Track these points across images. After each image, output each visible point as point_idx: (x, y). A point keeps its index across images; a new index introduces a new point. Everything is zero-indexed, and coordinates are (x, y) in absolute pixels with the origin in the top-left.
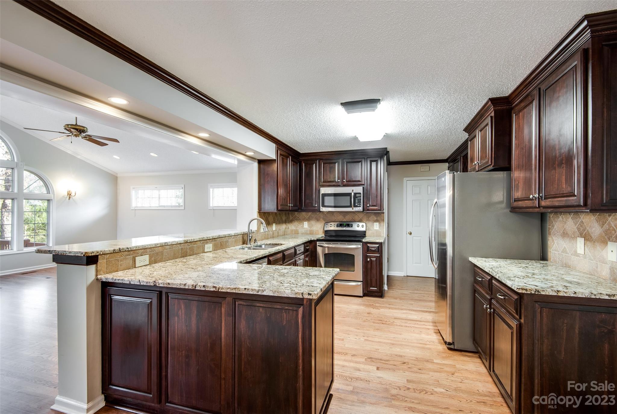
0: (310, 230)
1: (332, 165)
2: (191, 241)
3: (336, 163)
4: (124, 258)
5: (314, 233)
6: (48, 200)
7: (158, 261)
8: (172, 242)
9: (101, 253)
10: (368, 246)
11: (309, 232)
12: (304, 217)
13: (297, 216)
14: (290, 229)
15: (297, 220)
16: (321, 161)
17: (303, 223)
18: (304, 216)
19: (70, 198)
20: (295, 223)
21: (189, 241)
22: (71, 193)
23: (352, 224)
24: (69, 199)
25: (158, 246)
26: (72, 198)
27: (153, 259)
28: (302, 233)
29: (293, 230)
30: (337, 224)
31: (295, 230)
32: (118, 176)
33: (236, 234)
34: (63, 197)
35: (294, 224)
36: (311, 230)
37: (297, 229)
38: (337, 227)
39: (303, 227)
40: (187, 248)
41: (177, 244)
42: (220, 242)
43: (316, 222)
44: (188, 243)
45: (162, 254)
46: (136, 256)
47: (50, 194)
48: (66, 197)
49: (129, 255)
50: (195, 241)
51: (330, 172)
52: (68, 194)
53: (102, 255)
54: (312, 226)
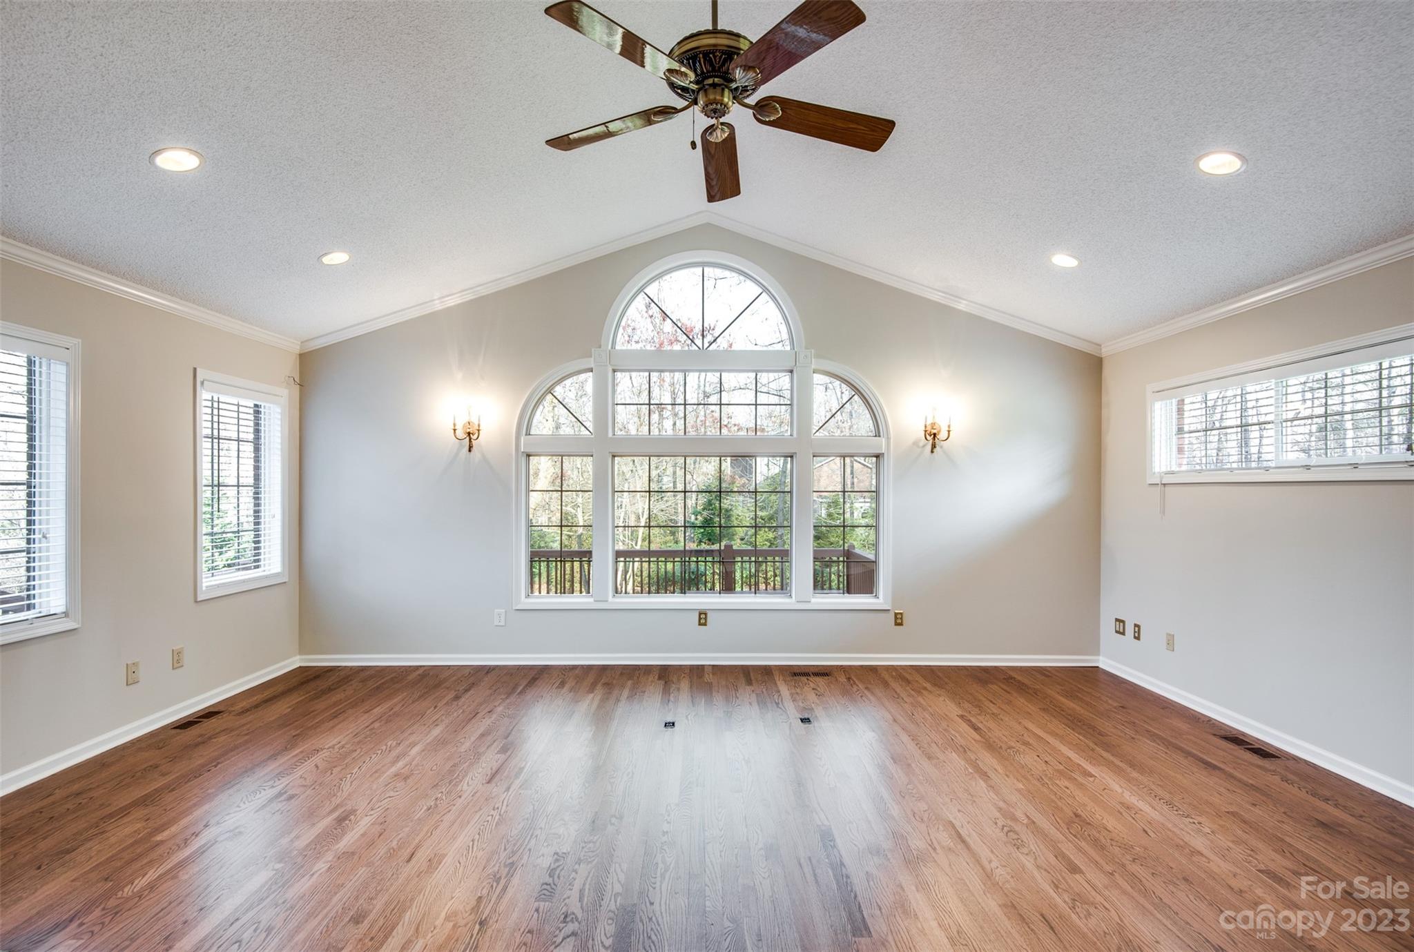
6: (877, 456)
19: (934, 446)
22: (939, 431)
24: (932, 452)
26: (941, 447)
32: (1105, 352)
34: (916, 443)
47: (879, 436)
48: (924, 446)
52: (927, 434)
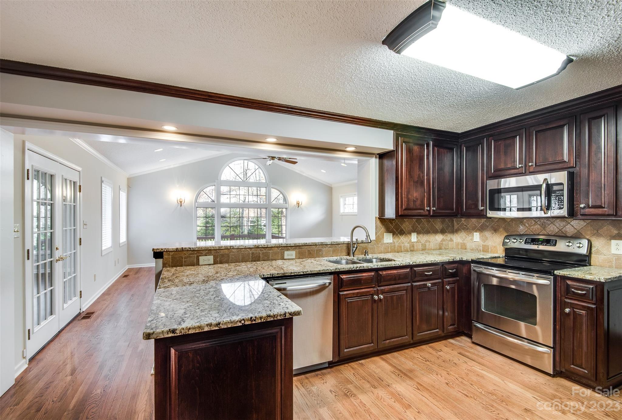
0: (483, 245)
1: (508, 142)
2: (264, 247)
3: (516, 136)
4: (188, 257)
5: (490, 250)
6: (286, 208)
7: (224, 262)
8: (239, 246)
9: (165, 250)
10: (568, 285)
11: (481, 248)
12: (475, 225)
13: (465, 223)
14: (454, 241)
15: (464, 229)
16: (490, 138)
17: (473, 236)
18: (475, 223)
20: (462, 233)
21: (260, 247)
22: (300, 203)
23: (556, 240)
25: (222, 248)
26: (300, 207)
27: (218, 259)
28: (472, 248)
29: (459, 243)
30: (526, 239)
31: (461, 243)
32: (333, 186)
33: (335, 243)
34: (294, 206)
35: (460, 235)
36: (485, 246)
37: (465, 242)
38: (525, 243)
39: (472, 239)
40: (260, 253)
41: (245, 248)
42: (308, 251)
43: (493, 234)
44: (259, 248)
45: (229, 256)
46: (200, 256)
47: (286, 204)
48: (296, 206)
49: (193, 254)
50: (268, 246)
51: (506, 153)
52: (297, 203)
53: (166, 252)
54: (487, 239)
